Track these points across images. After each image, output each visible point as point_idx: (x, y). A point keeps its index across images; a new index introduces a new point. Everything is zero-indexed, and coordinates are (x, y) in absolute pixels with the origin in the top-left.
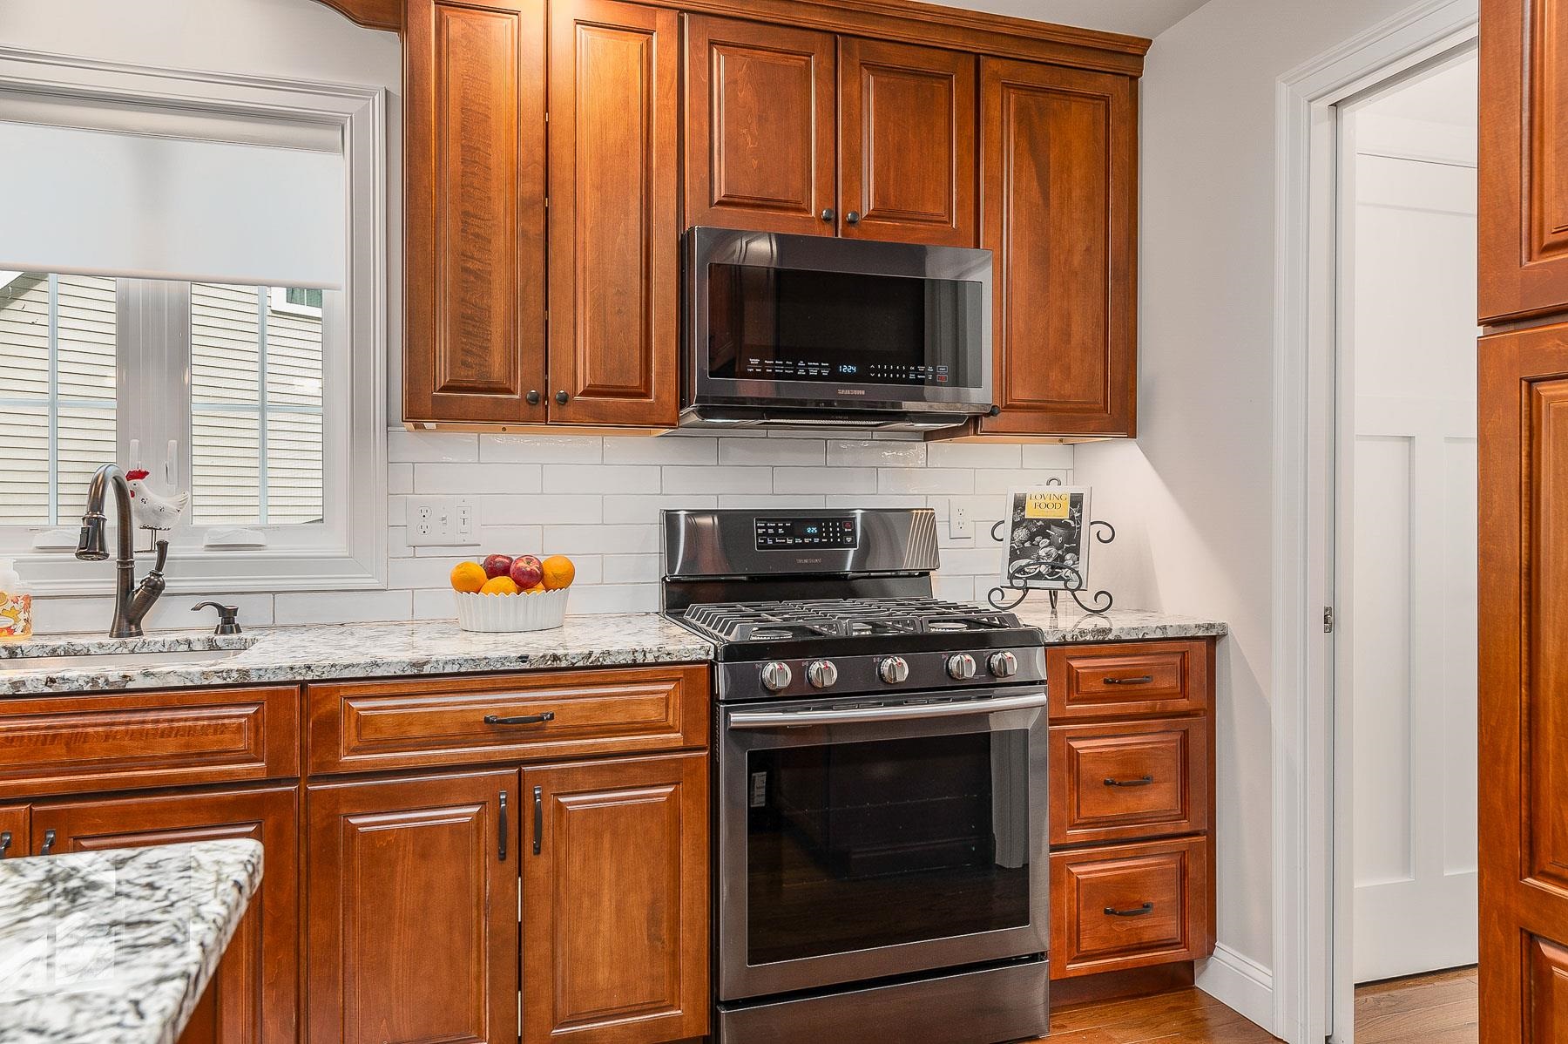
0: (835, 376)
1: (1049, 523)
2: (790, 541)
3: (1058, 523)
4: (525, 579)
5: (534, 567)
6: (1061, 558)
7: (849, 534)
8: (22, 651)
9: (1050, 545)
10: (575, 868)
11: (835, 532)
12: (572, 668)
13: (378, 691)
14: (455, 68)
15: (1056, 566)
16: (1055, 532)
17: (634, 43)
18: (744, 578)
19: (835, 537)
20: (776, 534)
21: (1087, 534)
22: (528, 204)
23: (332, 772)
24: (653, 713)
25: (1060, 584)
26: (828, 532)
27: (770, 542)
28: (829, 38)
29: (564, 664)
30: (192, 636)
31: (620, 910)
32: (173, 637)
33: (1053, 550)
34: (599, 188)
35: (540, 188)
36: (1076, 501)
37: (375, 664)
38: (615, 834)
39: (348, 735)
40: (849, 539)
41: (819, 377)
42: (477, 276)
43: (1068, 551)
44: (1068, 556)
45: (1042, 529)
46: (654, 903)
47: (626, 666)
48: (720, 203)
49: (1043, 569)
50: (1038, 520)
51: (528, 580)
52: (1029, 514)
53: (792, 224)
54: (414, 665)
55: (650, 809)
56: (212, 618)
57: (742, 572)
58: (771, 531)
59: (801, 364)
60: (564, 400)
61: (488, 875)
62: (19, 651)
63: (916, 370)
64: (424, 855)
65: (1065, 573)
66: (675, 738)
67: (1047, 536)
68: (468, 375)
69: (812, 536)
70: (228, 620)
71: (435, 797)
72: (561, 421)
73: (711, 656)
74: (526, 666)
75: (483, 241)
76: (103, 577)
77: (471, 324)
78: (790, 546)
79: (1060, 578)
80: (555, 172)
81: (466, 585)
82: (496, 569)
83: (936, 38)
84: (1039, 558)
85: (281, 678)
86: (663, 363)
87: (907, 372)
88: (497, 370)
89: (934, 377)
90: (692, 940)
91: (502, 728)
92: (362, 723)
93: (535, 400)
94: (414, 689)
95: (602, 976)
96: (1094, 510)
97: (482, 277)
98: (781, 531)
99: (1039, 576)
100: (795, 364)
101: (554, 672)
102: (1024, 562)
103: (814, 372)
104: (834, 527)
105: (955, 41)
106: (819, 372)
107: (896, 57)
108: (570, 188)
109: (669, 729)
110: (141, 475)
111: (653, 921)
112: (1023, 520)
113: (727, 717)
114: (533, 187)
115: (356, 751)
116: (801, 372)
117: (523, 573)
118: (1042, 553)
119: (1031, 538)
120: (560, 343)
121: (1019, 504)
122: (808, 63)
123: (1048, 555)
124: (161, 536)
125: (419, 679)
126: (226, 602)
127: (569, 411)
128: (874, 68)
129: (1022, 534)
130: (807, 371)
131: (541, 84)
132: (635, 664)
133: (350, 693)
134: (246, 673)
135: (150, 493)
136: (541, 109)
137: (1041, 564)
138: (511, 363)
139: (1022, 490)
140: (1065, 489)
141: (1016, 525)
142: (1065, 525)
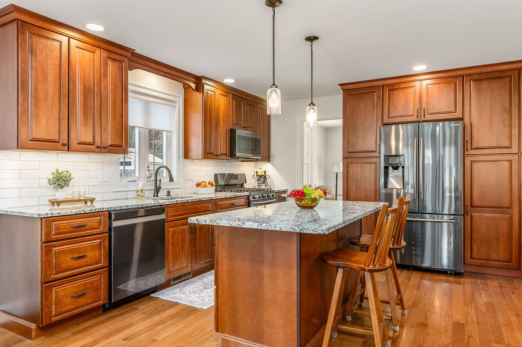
1: (262, 175)
3: (263, 175)
6: (264, 181)
15: (264, 182)
21: (267, 177)
25: (265, 185)
33: (263, 180)
36: (265, 172)
43: (265, 180)
49: (262, 182)
50: (260, 175)
65: (265, 183)
67: (262, 177)
69: (233, 178)
79: (265, 184)
84: (261, 181)
96: (267, 174)
99: (262, 184)
102: (259, 182)
109: (245, 205)
112: (258, 175)
113: (252, 203)
118: (262, 180)
119: (260, 178)
121: (257, 172)
129: (258, 177)
139: (257, 170)
140: (263, 170)
141: (257, 176)
142: (264, 176)
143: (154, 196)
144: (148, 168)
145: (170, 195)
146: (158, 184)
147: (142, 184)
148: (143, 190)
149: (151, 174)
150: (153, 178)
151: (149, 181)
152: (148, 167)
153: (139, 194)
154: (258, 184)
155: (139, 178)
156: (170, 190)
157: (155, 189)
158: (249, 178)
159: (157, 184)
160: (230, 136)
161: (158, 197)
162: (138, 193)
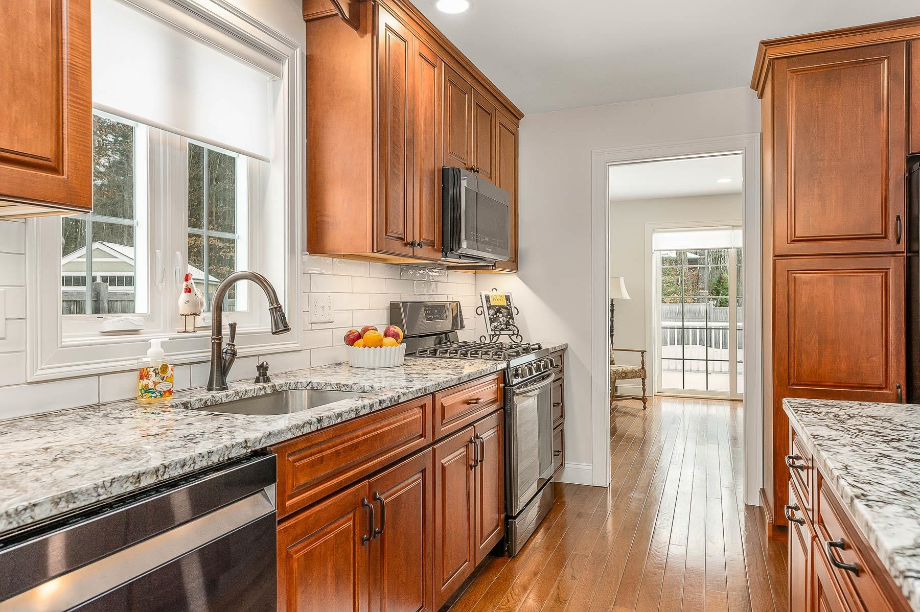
1: (500, 307)
3: (503, 307)
6: (508, 321)
8: (191, 405)
9: (503, 316)
15: (508, 324)
16: (503, 310)
21: (514, 312)
25: (511, 332)
33: (505, 318)
36: (507, 298)
43: (510, 318)
44: (510, 321)
45: (498, 310)
49: (503, 326)
50: (496, 306)
52: (492, 303)
62: (189, 405)
65: (511, 327)
67: (501, 313)
79: (510, 330)
84: (500, 322)
96: (515, 302)
99: (502, 329)
102: (495, 324)
112: (491, 306)
118: (501, 320)
119: (495, 313)
121: (487, 298)
123: (504, 321)
129: (492, 312)
137: (502, 324)
139: (487, 293)
140: (502, 292)
141: (489, 308)
142: (506, 308)
143: (210, 388)
144: (186, 280)
145: (267, 380)
146: (226, 340)
147: (163, 344)
148: (164, 368)
149: (196, 304)
150: (206, 318)
151: (190, 328)
152: (187, 278)
153: (151, 386)
154: (495, 331)
155: (149, 318)
156: (270, 361)
157: (213, 359)
158: (468, 314)
159: (220, 339)
160: (443, 187)
161: (225, 389)
162: (145, 382)
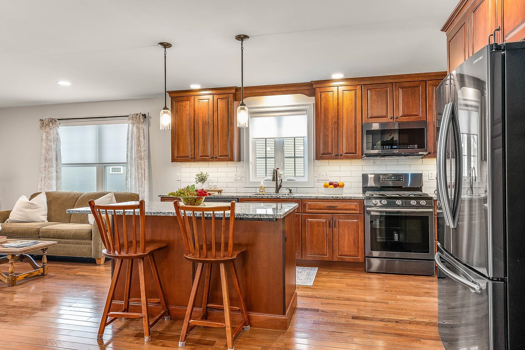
0: (392, 148)
2: (388, 180)
4: (335, 186)
5: (337, 184)
7: (402, 179)
10: (341, 231)
11: (398, 178)
12: (340, 199)
13: (311, 201)
14: (323, 102)
17: (353, 92)
18: (379, 187)
19: (398, 179)
20: (385, 178)
22: (335, 123)
23: (305, 212)
24: (354, 207)
26: (397, 178)
27: (384, 180)
28: (391, 84)
29: (339, 198)
30: (286, 194)
31: (349, 239)
32: (283, 194)
34: (347, 118)
35: (337, 120)
37: (311, 197)
38: (347, 226)
39: (307, 207)
40: (402, 180)
41: (388, 149)
42: (327, 135)
46: (354, 239)
47: (349, 199)
48: (369, 118)
51: (336, 186)
53: (384, 120)
54: (316, 197)
55: (354, 223)
56: (288, 191)
57: (378, 185)
58: (384, 178)
59: (385, 147)
60: (341, 155)
61: (328, 230)
63: (410, 146)
64: (318, 226)
66: (358, 212)
68: (325, 152)
69: (393, 179)
70: (290, 190)
71: (320, 217)
72: (341, 159)
73: (364, 199)
74: (333, 198)
75: (328, 130)
76: (274, 184)
77: (326, 144)
78: (388, 181)
80: (339, 117)
81: (326, 186)
82: (331, 184)
83: (416, 79)
85: (298, 198)
86: (359, 148)
87: (408, 147)
88: (330, 151)
89: (414, 147)
90: (361, 245)
91: (330, 208)
92: (309, 205)
93: (336, 155)
94: (316, 201)
95: (346, 249)
97: (327, 136)
98: (386, 178)
100: (383, 147)
101: (337, 200)
103: (387, 148)
104: (398, 177)
105: (420, 79)
106: (388, 148)
107: (407, 85)
108: (342, 119)
109: (357, 210)
110: (278, 169)
111: (354, 241)
113: (366, 209)
114: (336, 120)
115: (308, 209)
116: (385, 148)
117: (335, 185)
120: (340, 145)
122: (387, 89)
124: (281, 178)
125: (317, 199)
126: (290, 189)
127: (342, 157)
128: (402, 88)
130: (386, 148)
131: (337, 102)
132: (350, 199)
133: (307, 201)
134: (294, 197)
135: (280, 172)
136: (337, 105)
138: (332, 149)
148: (262, 187)
157: (276, 187)
